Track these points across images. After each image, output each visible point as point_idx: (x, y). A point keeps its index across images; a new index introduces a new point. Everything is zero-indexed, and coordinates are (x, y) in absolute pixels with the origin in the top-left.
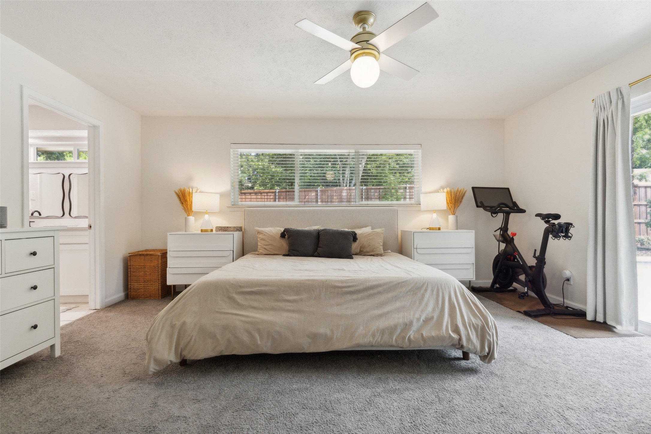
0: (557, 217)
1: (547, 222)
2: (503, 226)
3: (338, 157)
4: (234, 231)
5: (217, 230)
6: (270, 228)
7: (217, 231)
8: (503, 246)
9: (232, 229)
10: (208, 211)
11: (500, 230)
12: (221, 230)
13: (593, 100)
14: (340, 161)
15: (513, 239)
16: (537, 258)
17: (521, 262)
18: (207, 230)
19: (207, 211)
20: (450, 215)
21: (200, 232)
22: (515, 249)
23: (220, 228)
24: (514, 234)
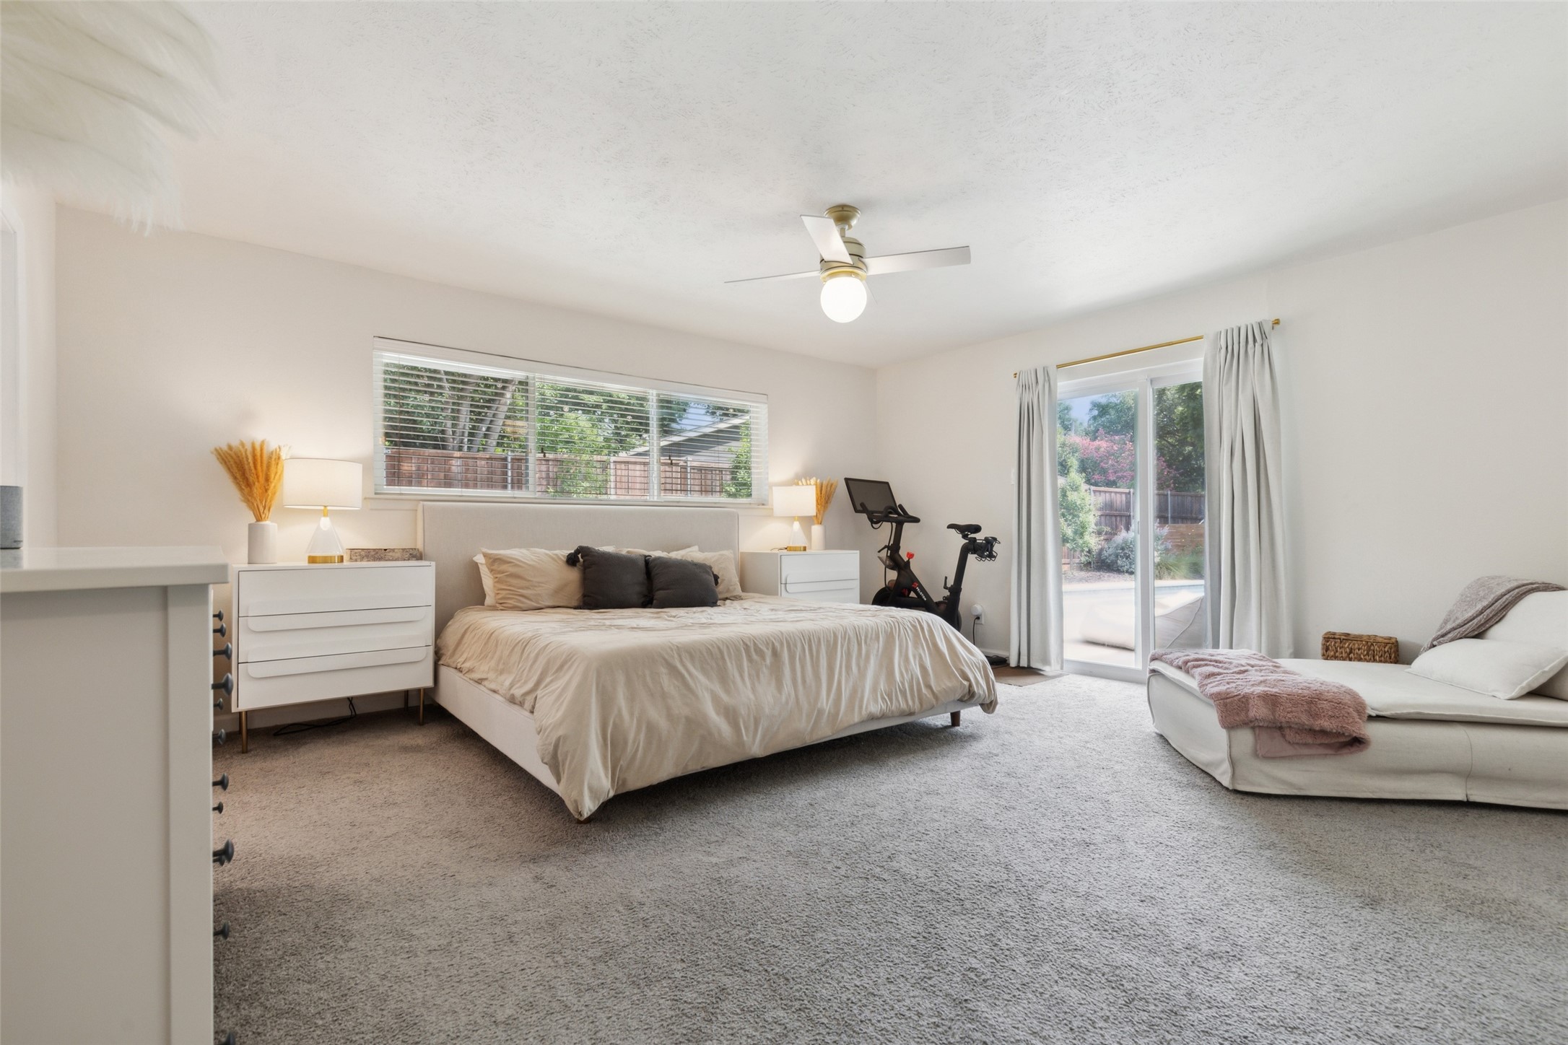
0: (977, 529)
1: (965, 537)
2: (892, 542)
3: (445, 377)
4: (405, 560)
5: (354, 558)
6: (524, 551)
7: (356, 561)
8: (893, 575)
9: (398, 555)
10: (329, 508)
11: (886, 549)
12: (367, 556)
13: (1016, 374)
14: (437, 385)
15: (908, 562)
16: (950, 589)
17: (924, 597)
18: (331, 557)
19: (325, 507)
20: (814, 524)
21: (305, 563)
22: (914, 579)
23: (363, 553)
24: (911, 556)
